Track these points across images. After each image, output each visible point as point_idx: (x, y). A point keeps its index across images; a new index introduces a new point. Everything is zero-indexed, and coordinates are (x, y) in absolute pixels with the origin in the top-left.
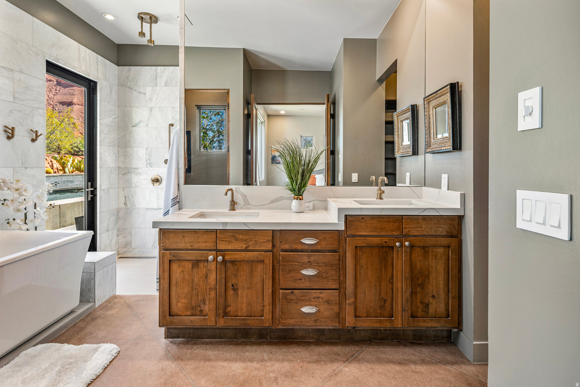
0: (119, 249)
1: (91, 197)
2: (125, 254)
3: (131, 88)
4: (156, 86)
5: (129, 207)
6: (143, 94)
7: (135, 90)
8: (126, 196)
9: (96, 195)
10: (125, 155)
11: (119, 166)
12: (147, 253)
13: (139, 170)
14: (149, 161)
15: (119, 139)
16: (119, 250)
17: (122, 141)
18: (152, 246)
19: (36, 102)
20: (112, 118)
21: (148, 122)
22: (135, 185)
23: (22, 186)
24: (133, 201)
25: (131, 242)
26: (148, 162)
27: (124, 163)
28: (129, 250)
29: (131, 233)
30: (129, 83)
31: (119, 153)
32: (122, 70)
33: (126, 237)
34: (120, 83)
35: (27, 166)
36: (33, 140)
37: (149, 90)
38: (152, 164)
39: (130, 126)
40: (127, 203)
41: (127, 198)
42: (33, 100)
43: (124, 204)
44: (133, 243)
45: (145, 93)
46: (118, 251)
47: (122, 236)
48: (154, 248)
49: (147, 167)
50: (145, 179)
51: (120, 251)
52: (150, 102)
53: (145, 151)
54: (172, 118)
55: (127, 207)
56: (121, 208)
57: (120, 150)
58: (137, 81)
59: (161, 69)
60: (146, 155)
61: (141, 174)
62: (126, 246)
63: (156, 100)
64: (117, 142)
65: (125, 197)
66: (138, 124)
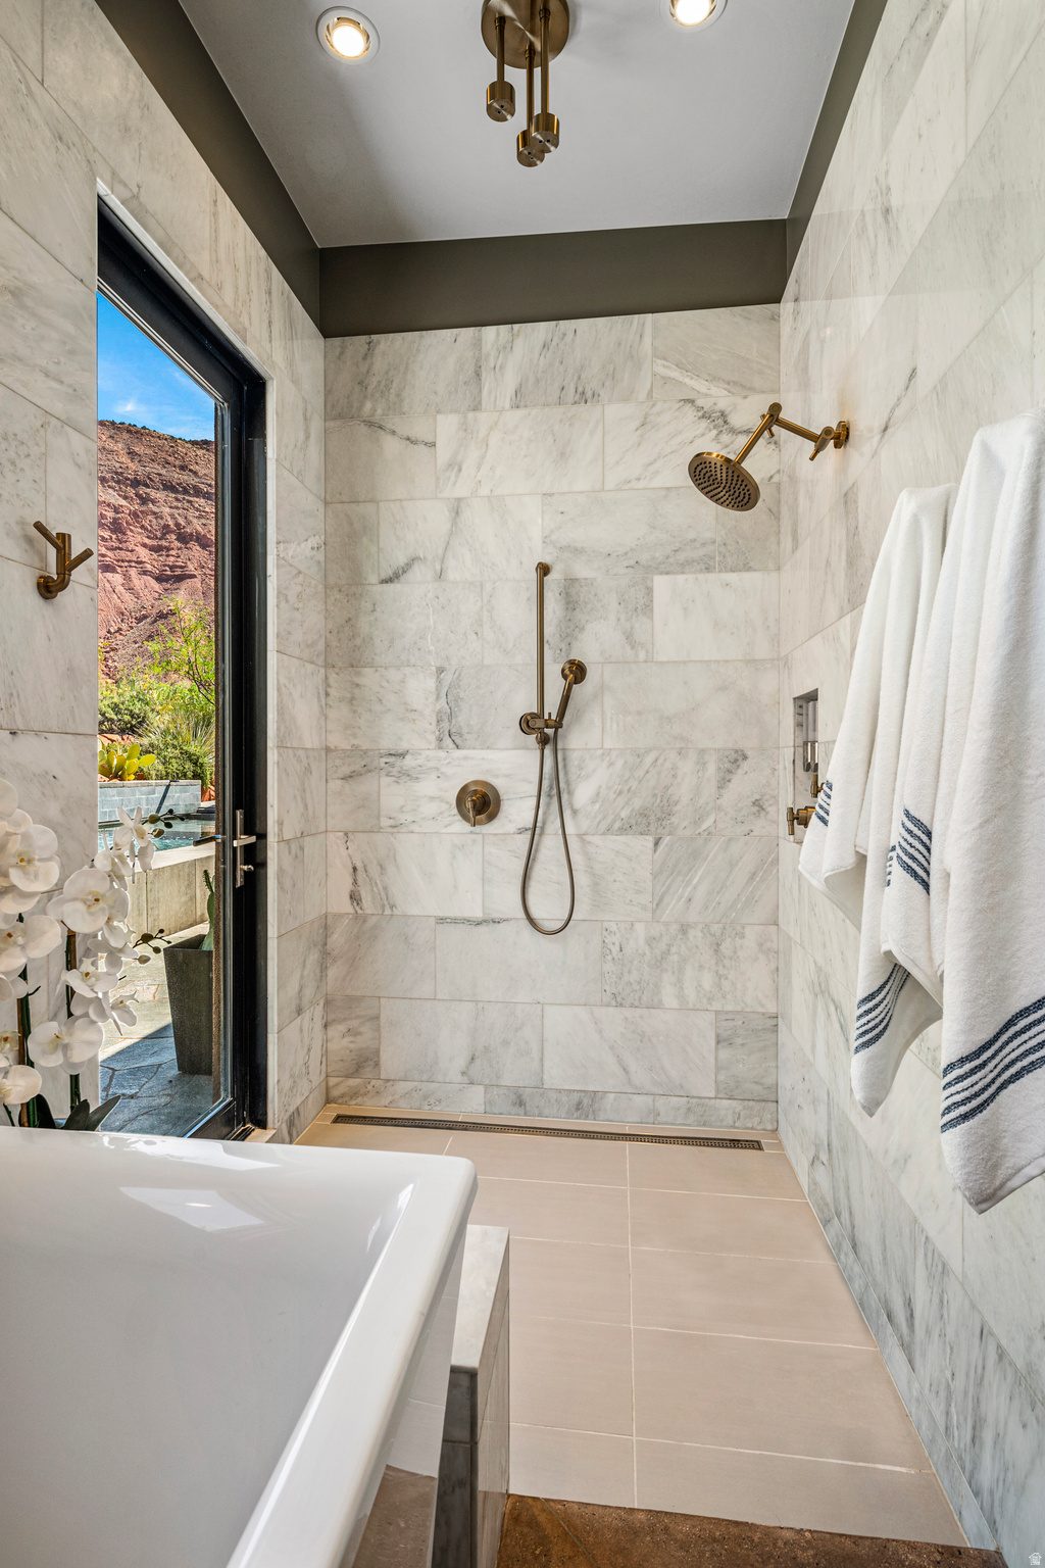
0: (333, 1081)
1: (247, 874)
2: (353, 1102)
3: (373, 425)
4: (476, 408)
5: (369, 911)
6: (426, 444)
7: (394, 433)
8: (359, 865)
9: (264, 864)
10: (352, 699)
11: (328, 744)
12: (440, 1101)
13: (409, 762)
14: (450, 721)
15: (328, 635)
16: (331, 1084)
17: (339, 640)
18: (463, 1073)
19: (55, 385)
20: (310, 544)
21: (442, 562)
22: (391, 822)
23: (9, 834)
24: (385, 888)
25: (377, 1052)
26: (446, 725)
27: (349, 732)
28: (370, 1087)
29: (377, 1018)
30: (368, 405)
31: (329, 690)
32: (342, 353)
33: (360, 1034)
34: (333, 406)
35: (20, 724)
36: (48, 589)
37: (446, 427)
38: (461, 735)
39: (373, 579)
40: (363, 895)
41: (361, 874)
42: (47, 376)
43: (351, 897)
44: (384, 1057)
45: (430, 439)
46: (327, 1089)
47: (342, 1028)
48: (472, 1083)
49: (440, 748)
50: (432, 799)
51: (334, 1086)
52: (453, 479)
53: (431, 683)
54: (545, 540)
55: (359, 911)
56: (341, 916)
57: (331, 681)
58: (398, 395)
59: (498, 334)
60: (438, 698)
61: (417, 778)
62: (357, 1071)
63: (479, 469)
64: (321, 646)
65: (355, 869)
66: (404, 572)
